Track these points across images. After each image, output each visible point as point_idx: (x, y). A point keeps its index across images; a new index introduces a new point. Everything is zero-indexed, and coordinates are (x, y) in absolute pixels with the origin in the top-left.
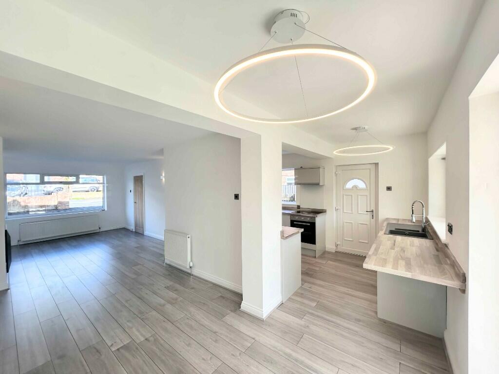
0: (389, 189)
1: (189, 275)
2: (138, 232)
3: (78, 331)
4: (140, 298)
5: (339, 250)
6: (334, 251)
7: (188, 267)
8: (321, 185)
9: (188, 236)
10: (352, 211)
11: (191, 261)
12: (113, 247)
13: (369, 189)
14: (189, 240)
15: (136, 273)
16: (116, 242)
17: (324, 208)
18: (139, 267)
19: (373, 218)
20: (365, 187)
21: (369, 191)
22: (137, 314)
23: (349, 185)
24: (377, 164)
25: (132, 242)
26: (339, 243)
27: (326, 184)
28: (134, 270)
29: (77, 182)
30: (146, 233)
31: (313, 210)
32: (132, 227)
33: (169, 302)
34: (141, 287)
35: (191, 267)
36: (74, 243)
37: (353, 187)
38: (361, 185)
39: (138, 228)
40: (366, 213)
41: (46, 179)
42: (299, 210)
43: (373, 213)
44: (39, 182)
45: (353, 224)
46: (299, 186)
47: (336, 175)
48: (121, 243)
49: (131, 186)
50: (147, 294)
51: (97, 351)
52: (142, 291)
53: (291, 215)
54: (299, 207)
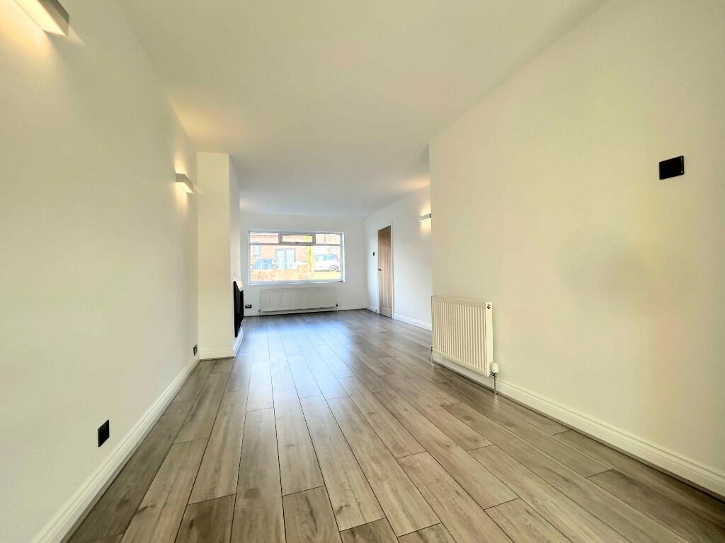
1: (490, 393)
2: (384, 315)
3: (289, 446)
4: (395, 416)
7: (488, 374)
9: (487, 304)
11: (495, 361)
12: (352, 328)
14: (489, 313)
15: (384, 369)
16: (356, 324)
18: (389, 359)
22: (390, 447)
25: (376, 325)
28: (381, 363)
29: (313, 243)
30: (395, 316)
32: (376, 307)
33: (458, 441)
34: (393, 393)
35: (494, 375)
36: (309, 319)
39: (384, 308)
41: (285, 239)
44: (277, 242)
48: (362, 325)
49: (374, 245)
50: (406, 410)
51: (311, 513)
52: (396, 402)
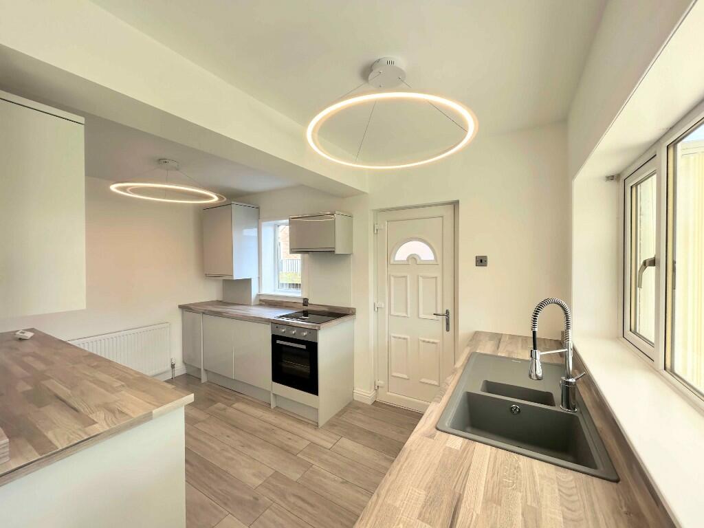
0: (481, 261)
5: (381, 399)
6: (370, 402)
8: (337, 252)
10: (407, 312)
13: (439, 262)
17: (352, 306)
19: (448, 329)
20: (433, 258)
21: (440, 265)
23: (402, 254)
24: (455, 204)
26: (381, 383)
27: (354, 251)
31: (331, 311)
37: (408, 260)
38: (424, 252)
40: (435, 317)
42: (306, 308)
43: (449, 319)
45: (409, 340)
46: (306, 256)
47: (376, 231)
53: (275, 323)
54: (306, 302)
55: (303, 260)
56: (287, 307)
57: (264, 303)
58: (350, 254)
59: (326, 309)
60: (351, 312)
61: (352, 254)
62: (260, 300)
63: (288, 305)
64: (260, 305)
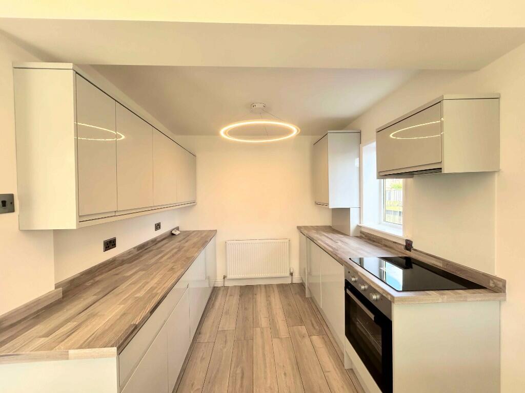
27: (502, 164)
54: (409, 246)
55: (406, 188)
56: (386, 246)
57: (364, 236)
58: (494, 172)
59: (439, 265)
60: (491, 285)
61: (498, 171)
62: (361, 232)
63: (387, 244)
64: (360, 237)
